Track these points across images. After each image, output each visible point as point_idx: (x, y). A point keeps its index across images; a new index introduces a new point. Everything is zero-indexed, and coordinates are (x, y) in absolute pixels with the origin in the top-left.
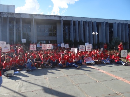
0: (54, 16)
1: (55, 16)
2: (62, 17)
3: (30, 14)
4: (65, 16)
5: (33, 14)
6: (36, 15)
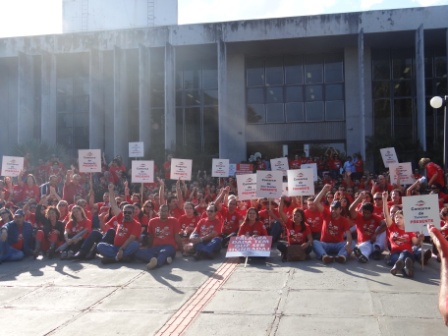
0: (319, 21)
1: (325, 18)
2: (363, 17)
3: (207, 26)
4: (383, 12)
5: (219, 24)
6: (234, 25)
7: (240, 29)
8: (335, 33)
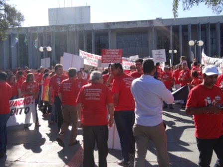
0: (140, 23)
1: (142, 21)
3: (105, 24)
4: (160, 20)
5: (109, 23)
6: (114, 23)
7: (116, 24)
8: (146, 26)
